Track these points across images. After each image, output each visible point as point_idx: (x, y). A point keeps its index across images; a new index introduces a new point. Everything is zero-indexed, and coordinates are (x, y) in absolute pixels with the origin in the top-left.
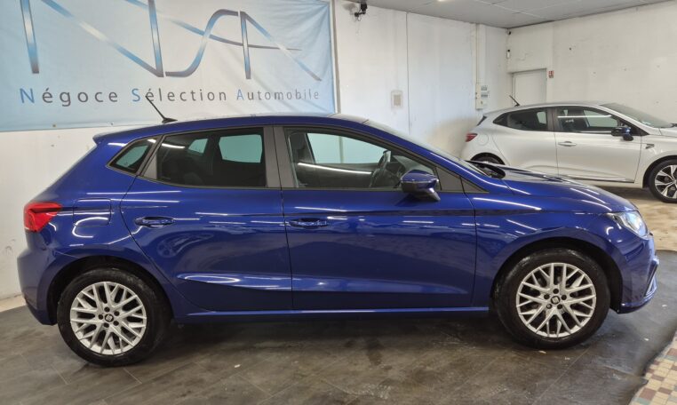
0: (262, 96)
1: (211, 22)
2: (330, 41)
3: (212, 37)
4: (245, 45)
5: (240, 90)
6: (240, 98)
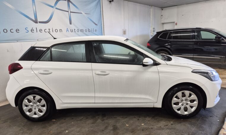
1: (56, 3)
2: (101, 11)
3: (56, 8)
4: (69, 12)
5: (67, 29)
6: (68, 31)
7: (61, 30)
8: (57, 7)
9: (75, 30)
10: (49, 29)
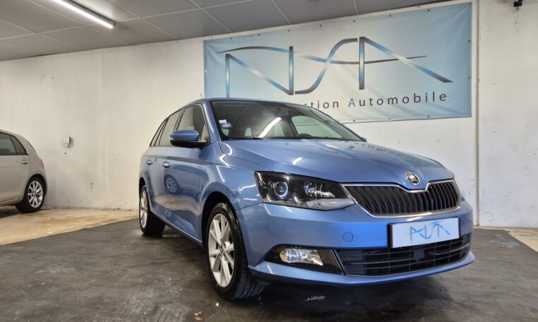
0: (374, 102)
1: (332, 52)
2: (469, 41)
3: (332, 62)
4: (362, 62)
5: (352, 99)
6: (352, 105)
7: (336, 104)
8: (334, 58)
9: (371, 100)
10: (312, 104)
